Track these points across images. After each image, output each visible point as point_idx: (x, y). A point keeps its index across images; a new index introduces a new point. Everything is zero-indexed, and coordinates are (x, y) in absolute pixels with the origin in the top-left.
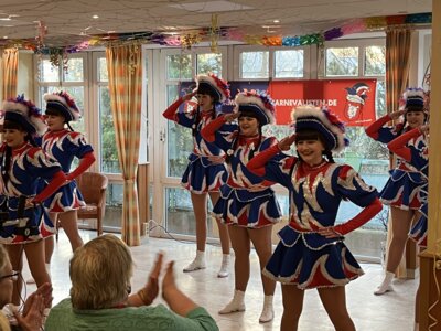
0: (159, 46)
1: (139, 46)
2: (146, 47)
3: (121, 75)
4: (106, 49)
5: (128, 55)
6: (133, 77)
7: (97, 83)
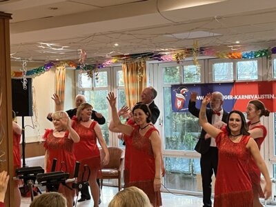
0: (157, 61)
1: (145, 62)
2: (149, 62)
3: (133, 82)
4: (123, 65)
5: (137, 68)
6: (141, 83)
7: (117, 87)
